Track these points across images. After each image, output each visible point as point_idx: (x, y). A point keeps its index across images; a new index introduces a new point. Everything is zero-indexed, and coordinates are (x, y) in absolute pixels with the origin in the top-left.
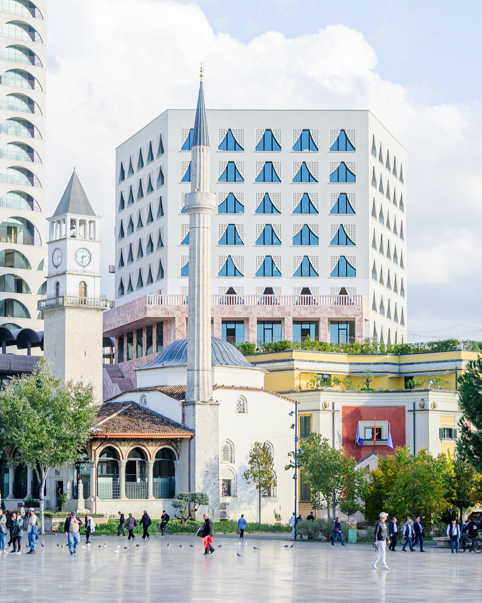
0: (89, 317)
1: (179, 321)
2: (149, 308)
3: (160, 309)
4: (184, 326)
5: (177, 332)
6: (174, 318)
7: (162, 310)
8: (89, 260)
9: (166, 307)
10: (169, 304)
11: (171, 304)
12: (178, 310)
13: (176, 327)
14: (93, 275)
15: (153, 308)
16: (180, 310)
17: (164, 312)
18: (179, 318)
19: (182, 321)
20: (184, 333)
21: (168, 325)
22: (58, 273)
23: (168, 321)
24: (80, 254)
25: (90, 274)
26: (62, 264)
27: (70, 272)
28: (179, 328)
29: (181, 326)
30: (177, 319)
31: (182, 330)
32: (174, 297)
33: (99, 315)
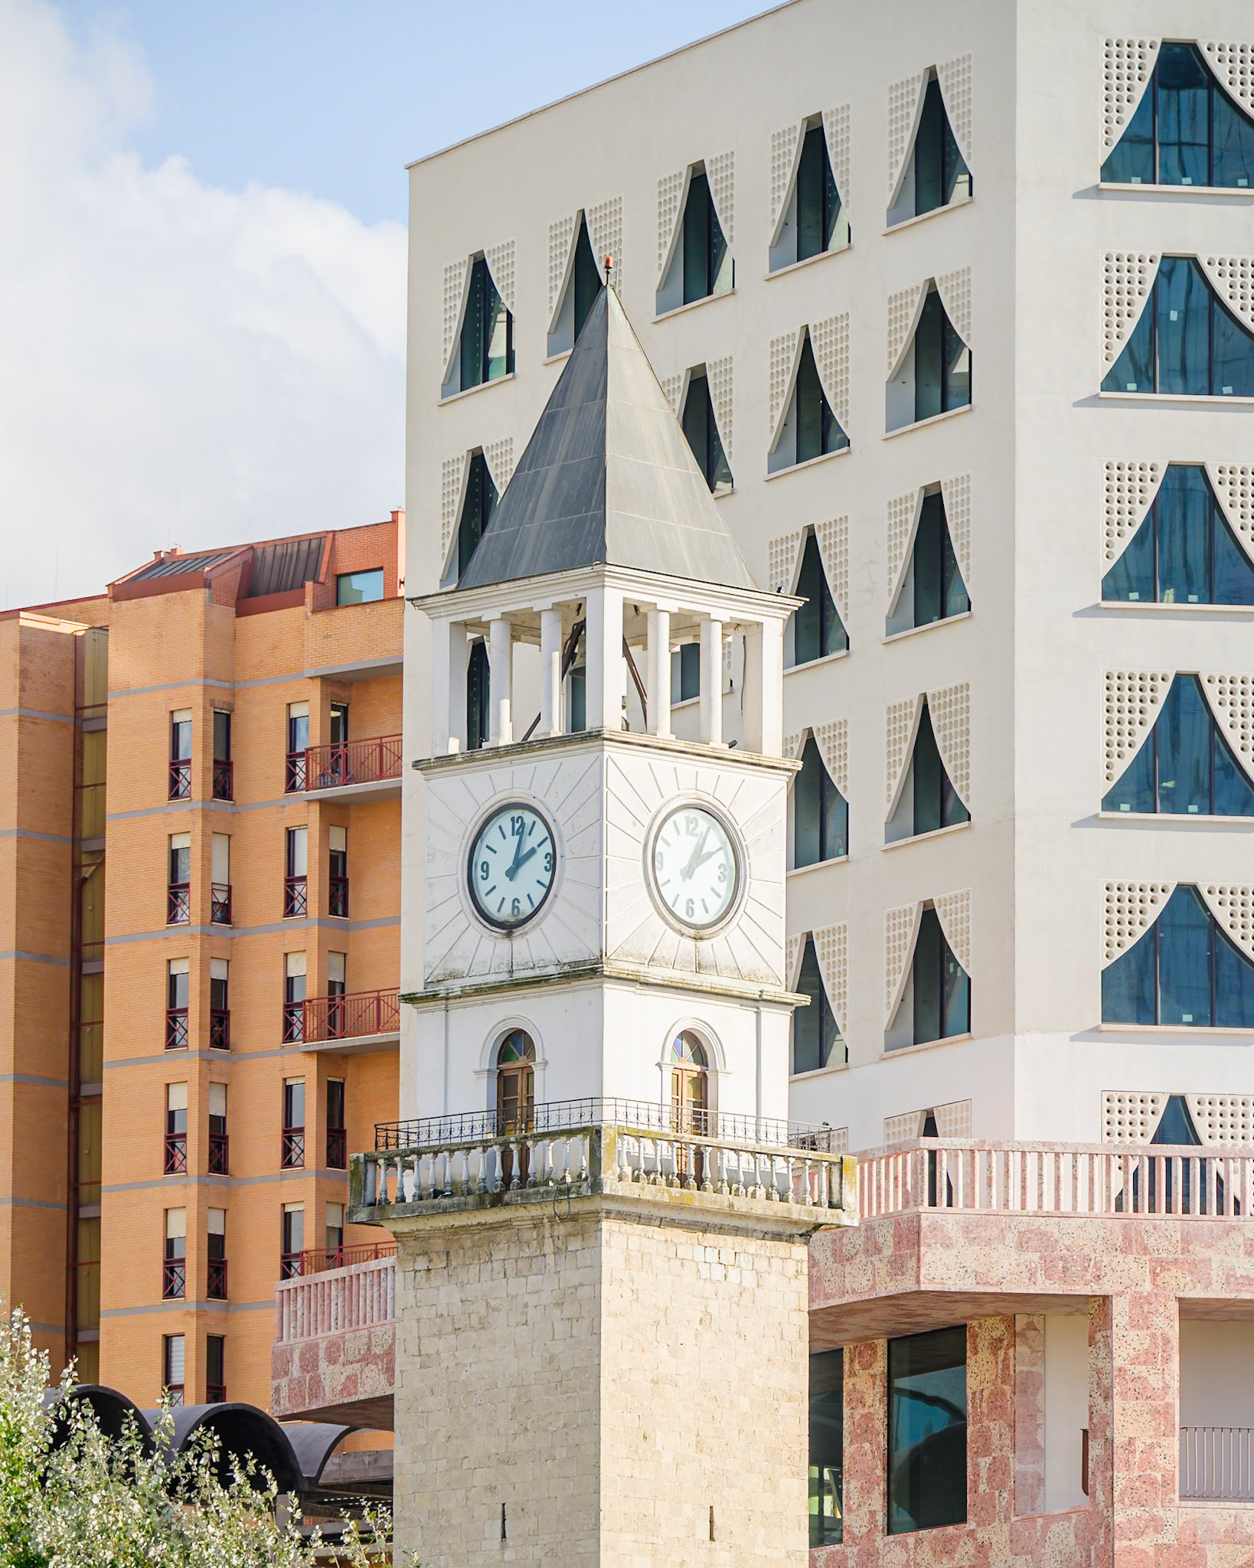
0: (733, 1273)
1: (1134, 1325)
2: (934, 1227)
3: (1011, 1237)
4: (1167, 1360)
5: (1124, 1396)
6: (1106, 1299)
7: (1022, 1245)
8: (725, 889)
9: (1051, 1226)
10: (1066, 1206)
11: (1083, 1207)
12: (1125, 1250)
13: (1118, 1363)
14: (752, 989)
15: (966, 1230)
16: (1145, 1250)
17: (1034, 1257)
18: (1139, 1301)
19: (1159, 1321)
20: (1168, 1406)
21: (1022, 1349)
22: (519, 975)
23: (1021, 1323)
24: (676, 847)
25: (737, 986)
26: (557, 907)
27: (626, 967)
28: (1141, 1370)
29: (1148, 1358)
30: (1120, 1310)
31: (1155, 1381)
32: (1066, 1161)
33: (791, 1268)
